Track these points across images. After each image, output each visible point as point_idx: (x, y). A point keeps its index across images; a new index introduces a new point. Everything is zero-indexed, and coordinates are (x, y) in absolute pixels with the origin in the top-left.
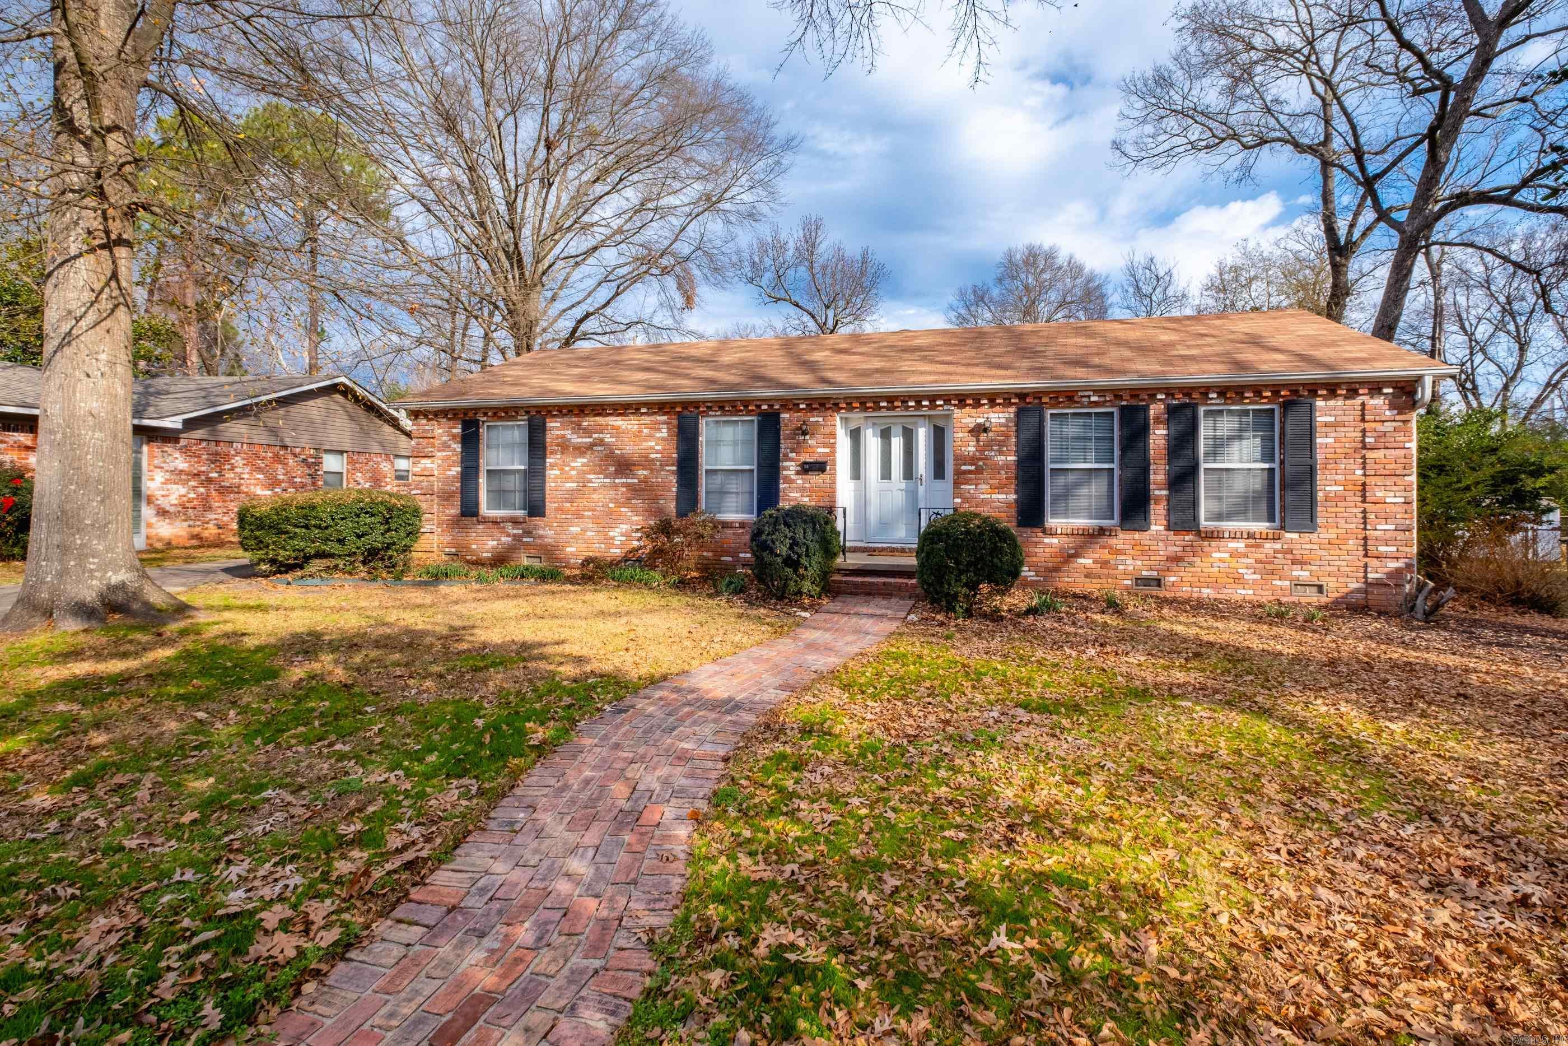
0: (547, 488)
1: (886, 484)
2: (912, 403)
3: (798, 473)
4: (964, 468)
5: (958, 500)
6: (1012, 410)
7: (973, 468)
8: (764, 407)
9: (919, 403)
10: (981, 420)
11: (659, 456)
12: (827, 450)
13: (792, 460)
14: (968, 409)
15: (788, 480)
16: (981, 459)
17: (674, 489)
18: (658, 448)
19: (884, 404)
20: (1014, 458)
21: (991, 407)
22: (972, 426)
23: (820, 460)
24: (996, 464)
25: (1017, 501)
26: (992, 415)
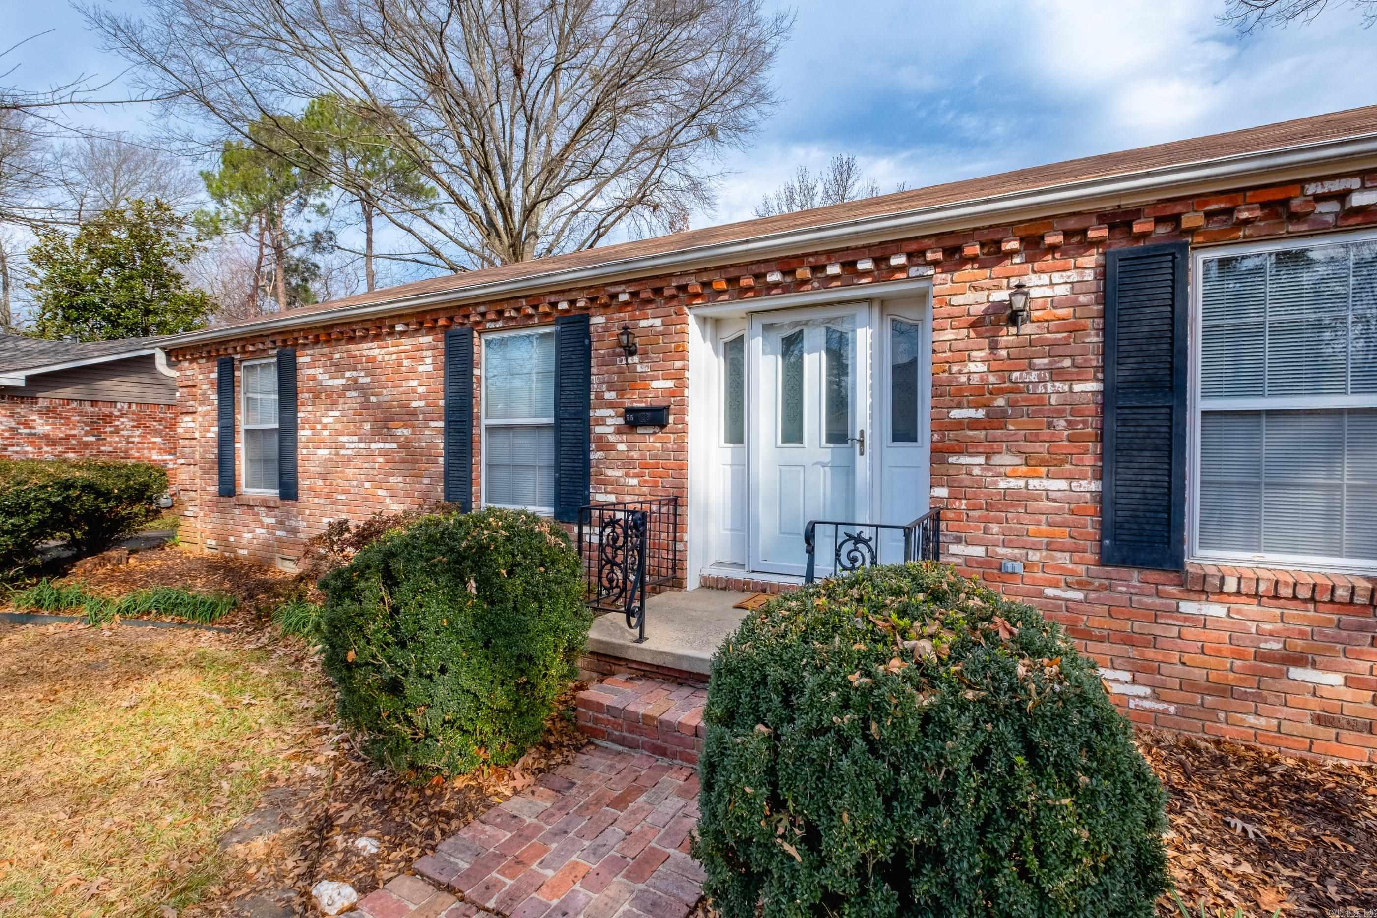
0: (300, 457)
1: (792, 451)
2: (834, 270)
3: (619, 431)
4: (956, 414)
5: (942, 492)
6: (1091, 259)
7: (980, 414)
8: (563, 306)
9: (849, 266)
10: (1001, 296)
11: (422, 403)
12: (670, 384)
13: (611, 405)
14: (969, 272)
15: (606, 446)
16: (1001, 392)
17: (441, 460)
18: (421, 390)
19: (774, 277)
20: (1094, 386)
21: (1030, 260)
22: (977, 310)
23: (657, 403)
24: (1041, 402)
25: (1100, 498)
26: (1031, 280)
